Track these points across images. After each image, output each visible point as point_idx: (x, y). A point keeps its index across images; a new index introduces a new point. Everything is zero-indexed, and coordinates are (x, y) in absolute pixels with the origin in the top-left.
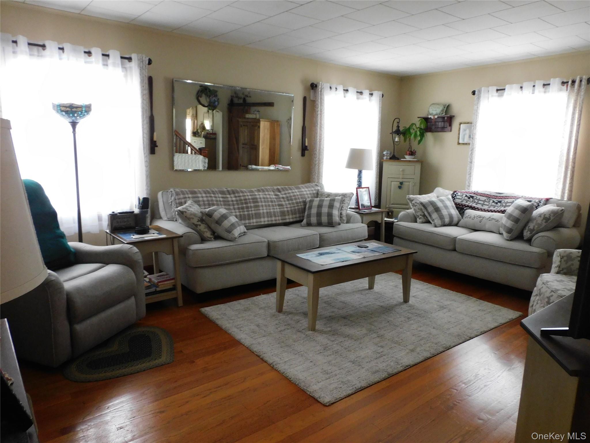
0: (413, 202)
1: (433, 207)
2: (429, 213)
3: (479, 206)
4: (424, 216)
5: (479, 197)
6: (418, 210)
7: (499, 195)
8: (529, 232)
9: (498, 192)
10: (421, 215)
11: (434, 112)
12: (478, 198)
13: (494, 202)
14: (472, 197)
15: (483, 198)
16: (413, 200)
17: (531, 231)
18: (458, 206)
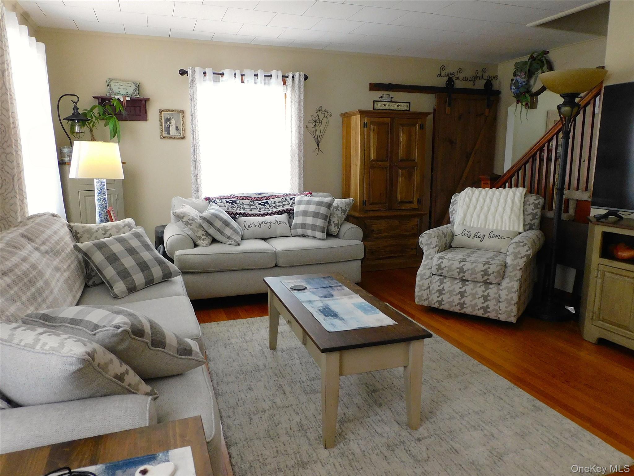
0: (184, 220)
1: (221, 221)
2: (219, 230)
3: (247, 211)
4: (208, 234)
5: (241, 201)
6: (196, 229)
7: (260, 196)
8: (336, 227)
9: (256, 192)
10: (203, 235)
11: (123, 92)
12: (241, 203)
13: (260, 204)
14: (235, 202)
15: (247, 202)
16: (183, 217)
17: (337, 225)
18: (233, 215)
